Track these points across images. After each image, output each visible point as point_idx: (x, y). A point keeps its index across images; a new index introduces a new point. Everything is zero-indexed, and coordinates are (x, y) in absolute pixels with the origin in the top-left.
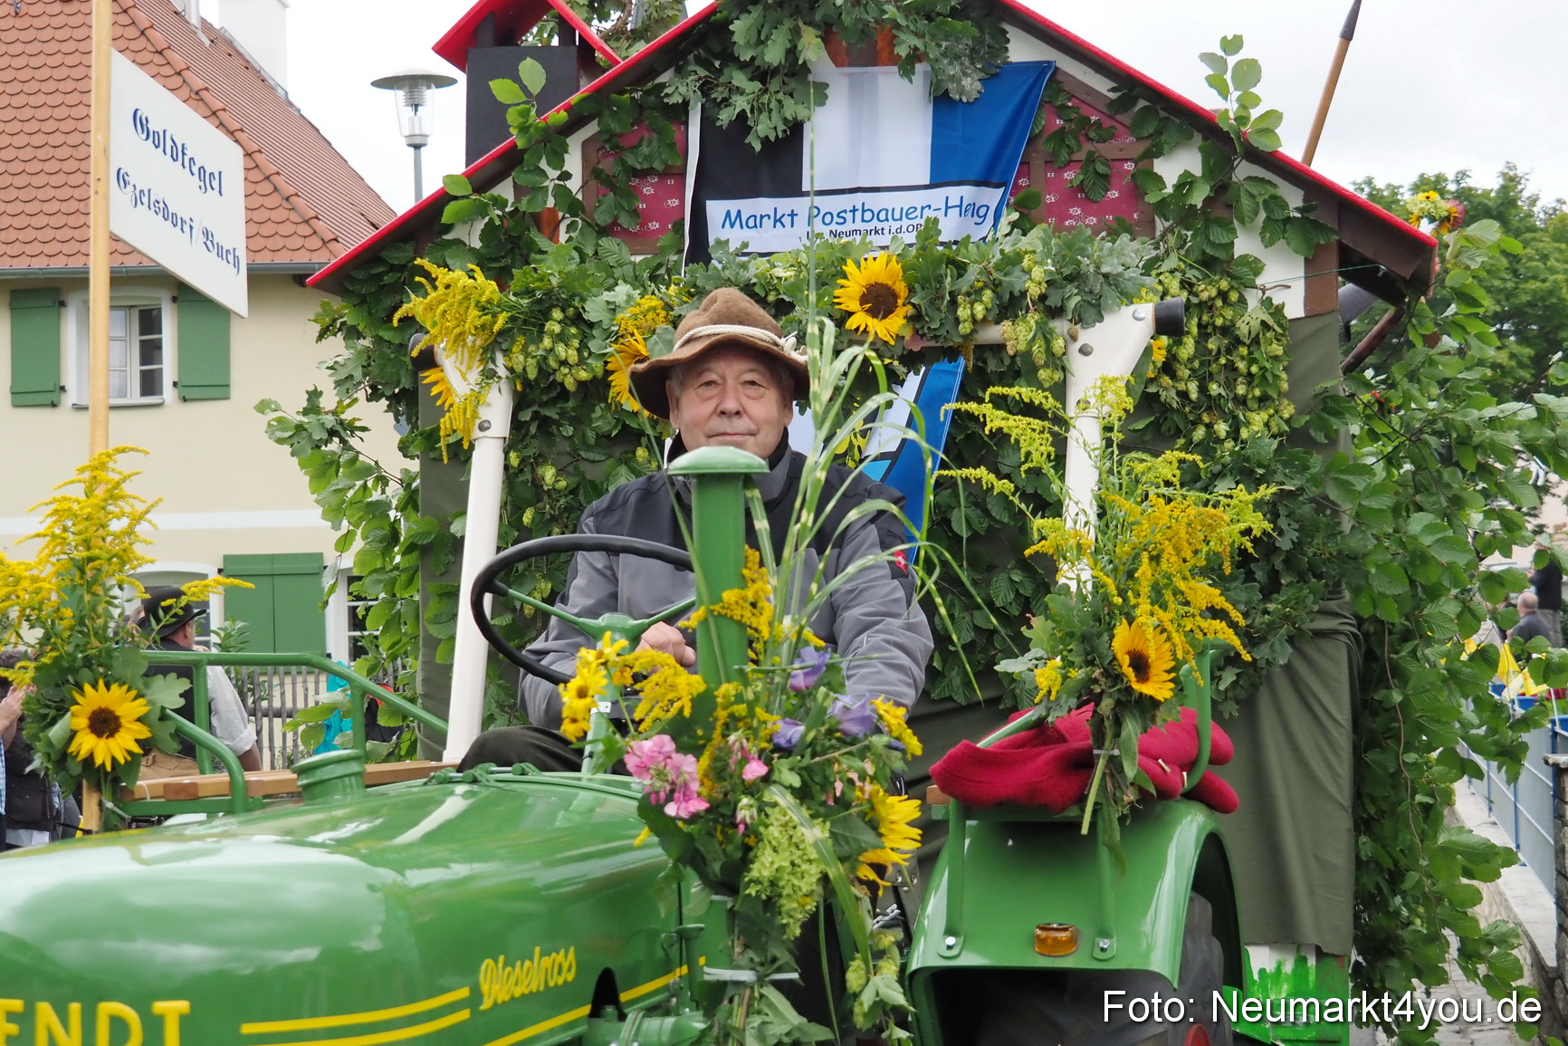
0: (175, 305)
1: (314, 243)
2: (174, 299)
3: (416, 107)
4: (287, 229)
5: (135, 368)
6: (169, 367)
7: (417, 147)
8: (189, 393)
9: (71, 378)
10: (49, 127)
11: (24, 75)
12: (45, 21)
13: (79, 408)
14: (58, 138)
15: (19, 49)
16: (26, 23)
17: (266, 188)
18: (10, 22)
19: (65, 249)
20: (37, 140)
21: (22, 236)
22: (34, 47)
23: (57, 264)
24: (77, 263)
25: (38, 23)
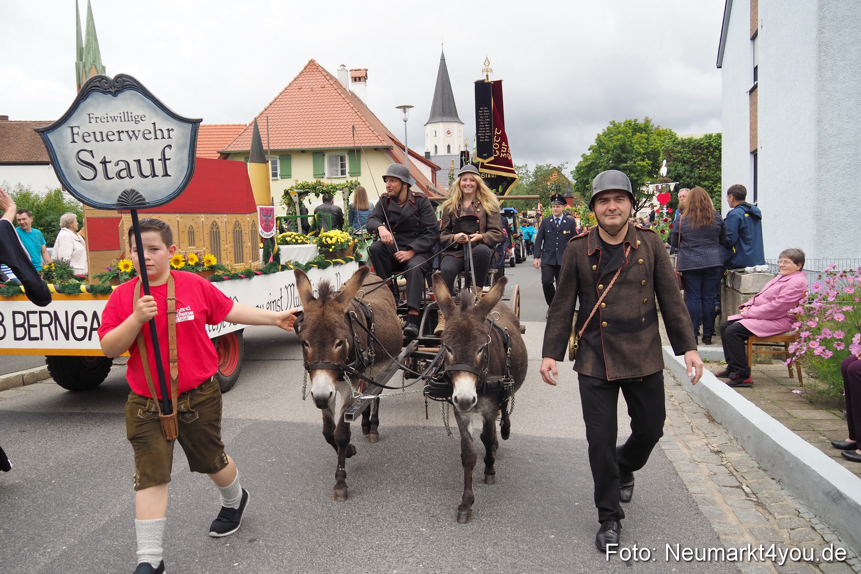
0: (348, 156)
1: (379, 141)
2: (348, 154)
3: (405, 112)
4: (373, 138)
5: (340, 169)
6: (347, 169)
7: (405, 121)
8: (352, 175)
9: (326, 172)
10: (320, 116)
11: (314, 104)
12: (318, 92)
13: (328, 178)
14: (322, 118)
15: (313, 98)
16: (314, 92)
17: (368, 129)
18: (311, 92)
19: (325, 143)
20: (318, 119)
21: (315, 140)
22: (316, 98)
23: (323, 146)
24: (327, 146)
25: (316, 92)
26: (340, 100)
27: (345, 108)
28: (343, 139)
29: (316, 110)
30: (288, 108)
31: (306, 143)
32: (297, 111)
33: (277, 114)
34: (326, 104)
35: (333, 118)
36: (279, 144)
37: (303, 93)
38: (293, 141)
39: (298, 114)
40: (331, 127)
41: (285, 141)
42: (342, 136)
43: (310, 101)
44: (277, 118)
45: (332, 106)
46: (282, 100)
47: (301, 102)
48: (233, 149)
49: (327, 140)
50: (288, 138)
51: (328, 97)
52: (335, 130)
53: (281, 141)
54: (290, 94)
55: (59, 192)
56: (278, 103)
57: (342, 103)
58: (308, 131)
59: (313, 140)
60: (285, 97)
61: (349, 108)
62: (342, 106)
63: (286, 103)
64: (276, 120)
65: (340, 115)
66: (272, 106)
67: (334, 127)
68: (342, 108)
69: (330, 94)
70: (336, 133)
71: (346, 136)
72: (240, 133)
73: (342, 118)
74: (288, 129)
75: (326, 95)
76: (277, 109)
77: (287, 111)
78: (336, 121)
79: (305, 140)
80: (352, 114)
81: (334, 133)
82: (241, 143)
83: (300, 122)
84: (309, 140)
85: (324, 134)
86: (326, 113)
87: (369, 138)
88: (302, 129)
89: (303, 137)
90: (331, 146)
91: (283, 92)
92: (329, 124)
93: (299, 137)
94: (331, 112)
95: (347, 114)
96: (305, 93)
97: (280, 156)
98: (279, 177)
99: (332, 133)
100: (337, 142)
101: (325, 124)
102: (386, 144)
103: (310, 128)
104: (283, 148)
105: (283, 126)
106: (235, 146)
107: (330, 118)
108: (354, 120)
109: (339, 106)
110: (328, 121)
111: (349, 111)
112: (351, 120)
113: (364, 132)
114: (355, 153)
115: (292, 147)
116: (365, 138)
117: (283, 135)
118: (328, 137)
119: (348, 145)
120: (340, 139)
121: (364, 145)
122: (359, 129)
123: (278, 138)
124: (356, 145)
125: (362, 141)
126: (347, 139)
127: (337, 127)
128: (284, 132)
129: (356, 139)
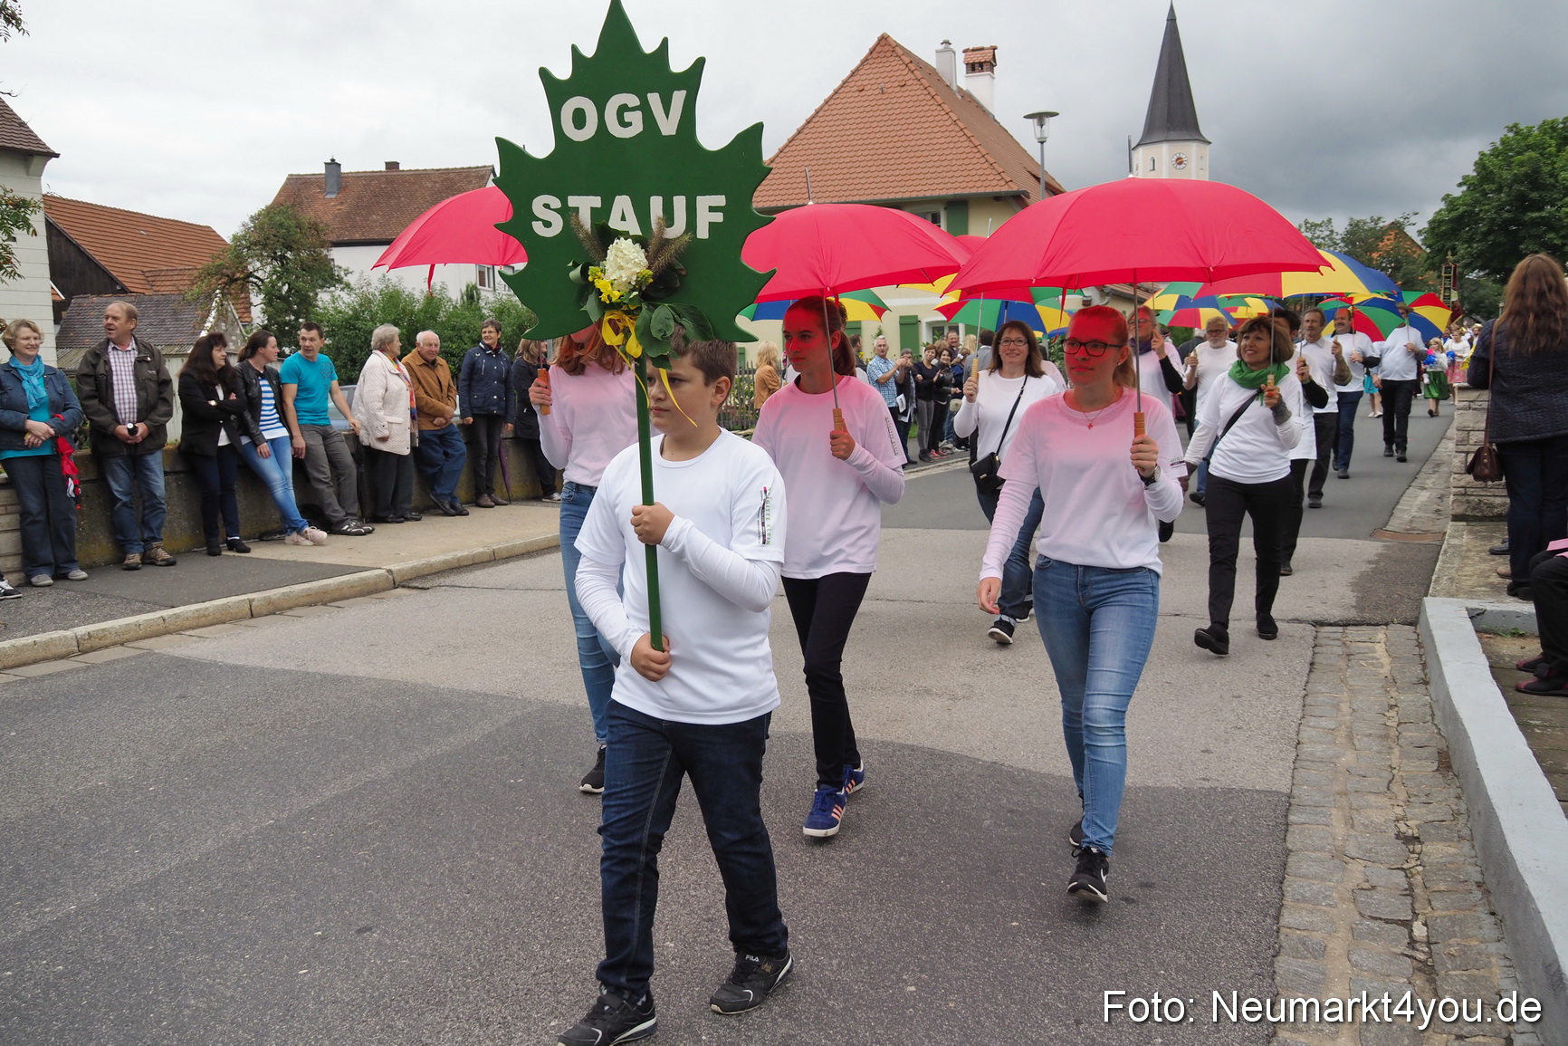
0: (946, 212)
1: (1003, 183)
2: (945, 209)
3: (1042, 126)
4: (991, 177)
7: (1042, 143)
10: (896, 139)
11: (886, 118)
12: (893, 95)
14: (898, 144)
15: (883, 107)
16: (886, 96)
17: (983, 160)
18: (880, 96)
19: (902, 190)
20: (891, 145)
21: (885, 185)
22: (889, 107)
23: (899, 196)
24: (907, 195)
25: (891, 96)
26: (934, 107)
27: (941, 123)
28: (936, 181)
29: (889, 129)
30: (839, 128)
32: (855, 132)
33: (819, 140)
34: (906, 116)
35: (920, 142)
37: (866, 98)
38: (845, 188)
39: (857, 137)
40: (914, 160)
41: (831, 189)
42: (934, 176)
43: (878, 113)
44: (819, 146)
45: (917, 120)
46: (829, 112)
47: (862, 115)
49: (907, 183)
50: (836, 182)
51: (911, 104)
52: (922, 165)
53: (824, 189)
54: (843, 101)
55: (474, 287)
56: (821, 119)
57: (936, 113)
58: (874, 168)
59: (882, 185)
60: (834, 107)
61: (949, 122)
62: (937, 119)
63: (835, 118)
64: (817, 151)
65: (932, 136)
66: (811, 125)
68: (935, 124)
69: (915, 98)
70: (924, 171)
71: (941, 175)
73: (935, 141)
74: (837, 166)
75: (907, 99)
76: (820, 130)
77: (837, 133)
78: (924, 147)
79: (866, 186)
80: (953, 134)
81: (919, 171)
83: (860, 153)
84: (873, 186)
85: (902, 172)
86: (906, 133)
87: (983, 178)
88: (862, 164)
89: (863, 181)
90: (914, 195)
91: (831, 98)
92: (911, 154)
93: (857, 181)
94: (915, 131)
95: (944, 135)
96: (871, 98)
99: (917, 171)
100: (925, 188)
101: (904, 155)
102: (1015, 189)
103: (876, 163)
105: (828, 161)
107: (913, 143)
108: (958, 145)
109: (931, 119)
110: (909, 149)
111: (950, 129)
112: (951, 145)
113: (976, 167)
114: (959, 205)
116: (976, 178)
117: (828, 177)
118: (909, 177)
119: (943, 193)
120: (929, 182)
121: (974, 191)
122: (967, 161)
123: (820, 184)
124: (958, 191)
125: (971, 184)
126: (943, 180)
127: (926, 159)
128: (830, 172)
129: (961, 179)
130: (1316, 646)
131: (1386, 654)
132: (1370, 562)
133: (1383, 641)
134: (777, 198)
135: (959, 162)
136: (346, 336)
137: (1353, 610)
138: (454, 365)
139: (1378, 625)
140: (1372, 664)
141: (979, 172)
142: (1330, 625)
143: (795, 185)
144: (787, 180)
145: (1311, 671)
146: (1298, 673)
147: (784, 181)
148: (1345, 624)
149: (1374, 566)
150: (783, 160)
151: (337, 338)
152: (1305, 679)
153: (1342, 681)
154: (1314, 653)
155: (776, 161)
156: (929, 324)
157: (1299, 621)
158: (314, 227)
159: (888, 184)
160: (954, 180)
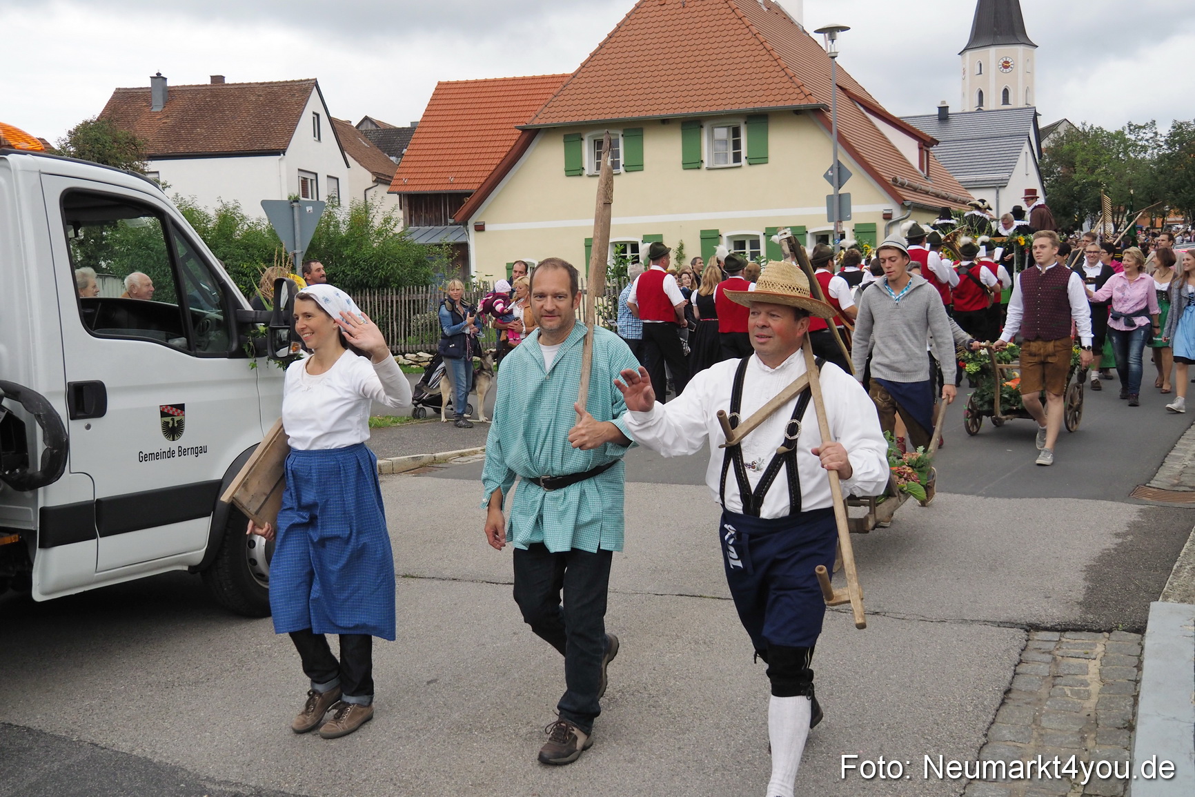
0: (746, 125)
1: (802, 96)
2: (746, 123)
3: (833, 40)
4: (791, 91)
5: (731, 152)
6: (744, 151)
7: (833, 58)
8: (752, 161)
9: (705, 156)
10: (696, 53)
11: (687, 32)
12: (695, 9)
13: (709, 169)
14: (699, 58)
15: (684, 21)
16: (687, 10)
17: (782, 74)
18: (681, 10)
19: (702, 104)
21: (686, 99)
22: (690, 20)
23: (699, 110)
24: (706, 110)
25: (692, 10)
26: (735, 20)
27: (742, 37)
28: (736, 95)
29: (690, 43)
30: (640, 43)
31: (669, 106)
32: (656, 46)
33: (620, 55)
34: (707, 30)
36: (621, 109)
37: (667, 12)
38: (646, 102)
39: (658, 52)
40: (714, 74)
41: (632, 104)
42: (733, 90)
43: (679, 27)
44: (620, 61)
45: (717, 34)
46: (631, 27)
47: (663, 30)
48: (542, 122)
50: (637, 97)
51: (711, 18)
52: (721, 79)
53: (626, 104)
54: (645, 15)
56: (623, 34)
57: (736, 27)
58: (674, 83)
59: (682, 99)
60: (635, 21)
61: (750, 35)
62: (738, 32)
63: (637, 32)
64: (618, 66)
65: (732, 49)
66: (613, 39)
67: (720, 74)
68: (736, 37)
69: (716, 11)
70: (724, 85)
71: (740, 89)
72: (555, 91)
73: (735, 55)
74: (639, 80)
75: (708, 13)
76: (621, 45)
78: (724, 61)
79: (667, 100)
80: (753, 47)
81: (720, 85)
82: (557, 110)
84: (674, 100)
85: (702, 87)
86: (707, 47)
87: (783, 91)
88: (663, 79)
89: (664, 95)
90: (714, 109)
93: (657, 96)
94: (716, 45)
95: (744, 48)
96: (672, 12)
97: (624, 130)
98: (622, 169)
99: (716, 85)
100: (724, 102)
101: (705, 69)
102: (816, 102)
103: (677, 77)
104: (629, 116)
105: (629, 76)
106: (547, 116)
107: (713, 57)
109: (732, 33)
111: (750, 42)
112: (752, 59)
113: (776, 80)
114: (760, 119)
115: (643, 114)
116: (776, 91)
117: (629, 92)
118: (709, 91)
119: (743, 107)
120: (729, 96)
121: (773, 105)
122: (767, 75)
123: (621, 99)
124: (758, 106)
125: (771, 98)
126: (743, 94)
127: (726, 73)
128: (631, 87)
129: (761, 93)
130: (1021, 662)
131: (1097, 677)
132: (1117, 535)
133: (1099, 657)
134: (579, 113)
135: (758, 76)
136: (139, 256)
137: (1077, 608)
138: (245, 285)
139: (1100, 631)
140: (1077, 693)
141: (778, 86)
142: (1046, 629)
143: (596, 100)
144: (589, 95)
145: (1003, 703)
146: (985, 708)
147: (586, 96)
148: (1063, 629)
149: (1120, 540)
150: (585, 75)
151: (130, 257)
152: (991, 717)
153: (1034, 721)
154: (1015, 673)
155: (578, 76)
156: (730, 238)
157: (1012, 624)
158: (132, 142)
159: (688, 99)
160: (754, 93)
